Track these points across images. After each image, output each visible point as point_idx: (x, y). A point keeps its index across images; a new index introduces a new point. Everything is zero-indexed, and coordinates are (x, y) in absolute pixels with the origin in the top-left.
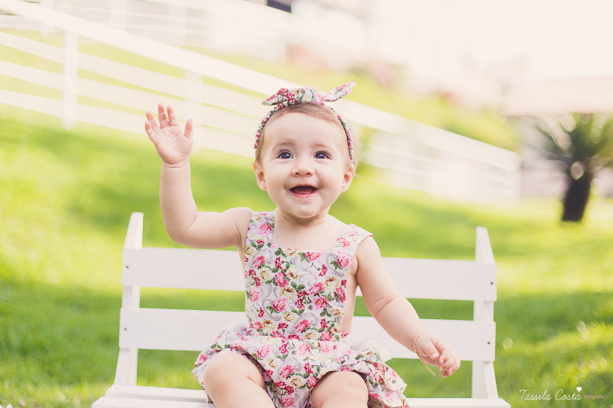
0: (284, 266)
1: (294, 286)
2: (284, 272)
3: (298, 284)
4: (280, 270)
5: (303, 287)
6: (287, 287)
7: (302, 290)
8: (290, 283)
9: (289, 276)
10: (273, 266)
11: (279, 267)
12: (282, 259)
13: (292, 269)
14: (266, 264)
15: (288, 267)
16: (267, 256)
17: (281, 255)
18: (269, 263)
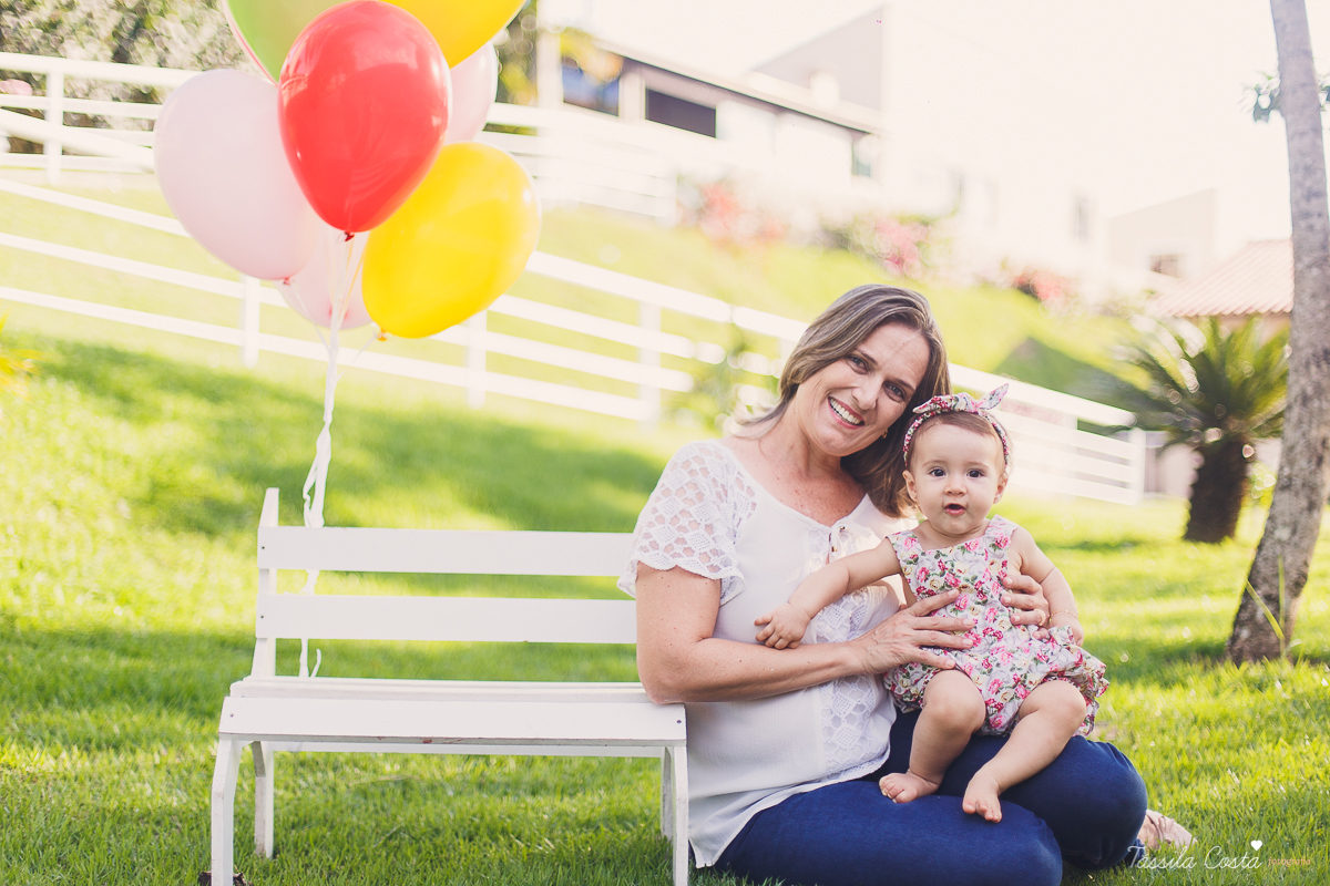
0: (948, 566)
1: (968, 580)
2: (951, 572)
3: (970, 578)
4: (947, 572)
5: (976, 578)
6: (960, 585)
7: (976, 581)
8: (961, 579)
9: (958, 574)
10: (939, 571)
11: (944, 569)
12: (944, 559)
13: (957, 566)
14: (931, 573)
15: (953, 565)
16: (927, 565)
17: (941, 557)
18: (933, 570)
